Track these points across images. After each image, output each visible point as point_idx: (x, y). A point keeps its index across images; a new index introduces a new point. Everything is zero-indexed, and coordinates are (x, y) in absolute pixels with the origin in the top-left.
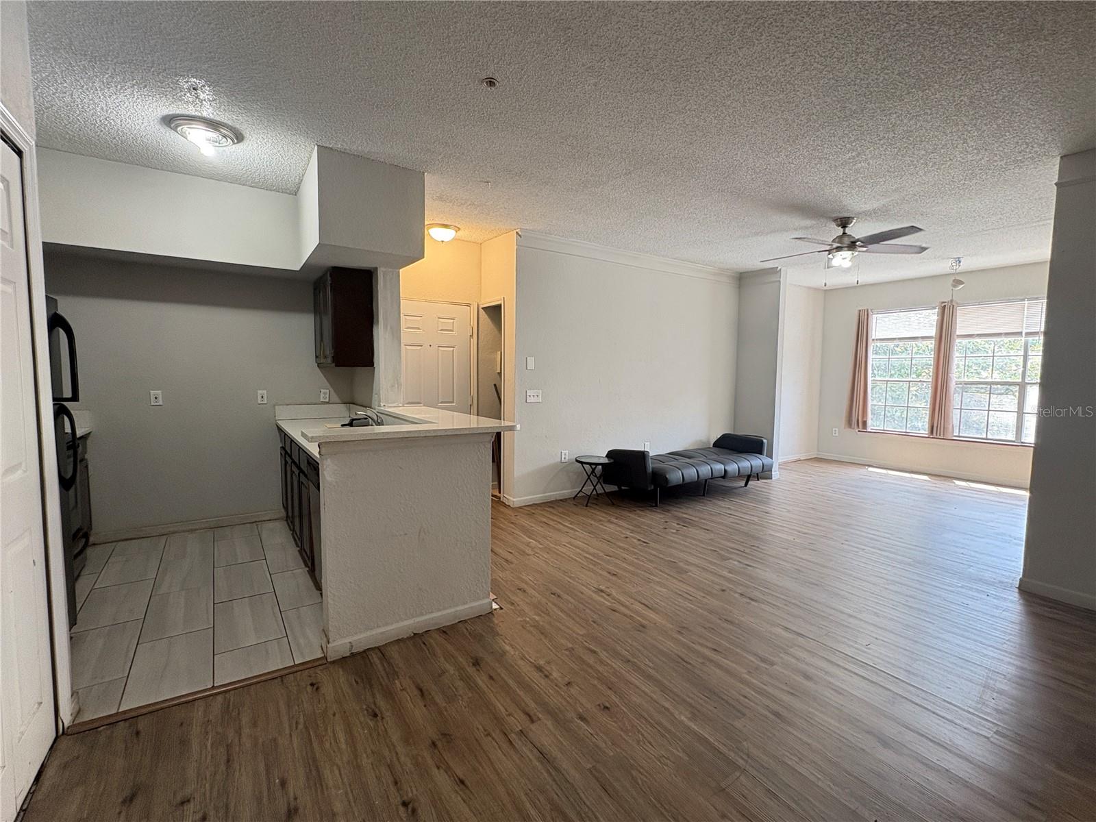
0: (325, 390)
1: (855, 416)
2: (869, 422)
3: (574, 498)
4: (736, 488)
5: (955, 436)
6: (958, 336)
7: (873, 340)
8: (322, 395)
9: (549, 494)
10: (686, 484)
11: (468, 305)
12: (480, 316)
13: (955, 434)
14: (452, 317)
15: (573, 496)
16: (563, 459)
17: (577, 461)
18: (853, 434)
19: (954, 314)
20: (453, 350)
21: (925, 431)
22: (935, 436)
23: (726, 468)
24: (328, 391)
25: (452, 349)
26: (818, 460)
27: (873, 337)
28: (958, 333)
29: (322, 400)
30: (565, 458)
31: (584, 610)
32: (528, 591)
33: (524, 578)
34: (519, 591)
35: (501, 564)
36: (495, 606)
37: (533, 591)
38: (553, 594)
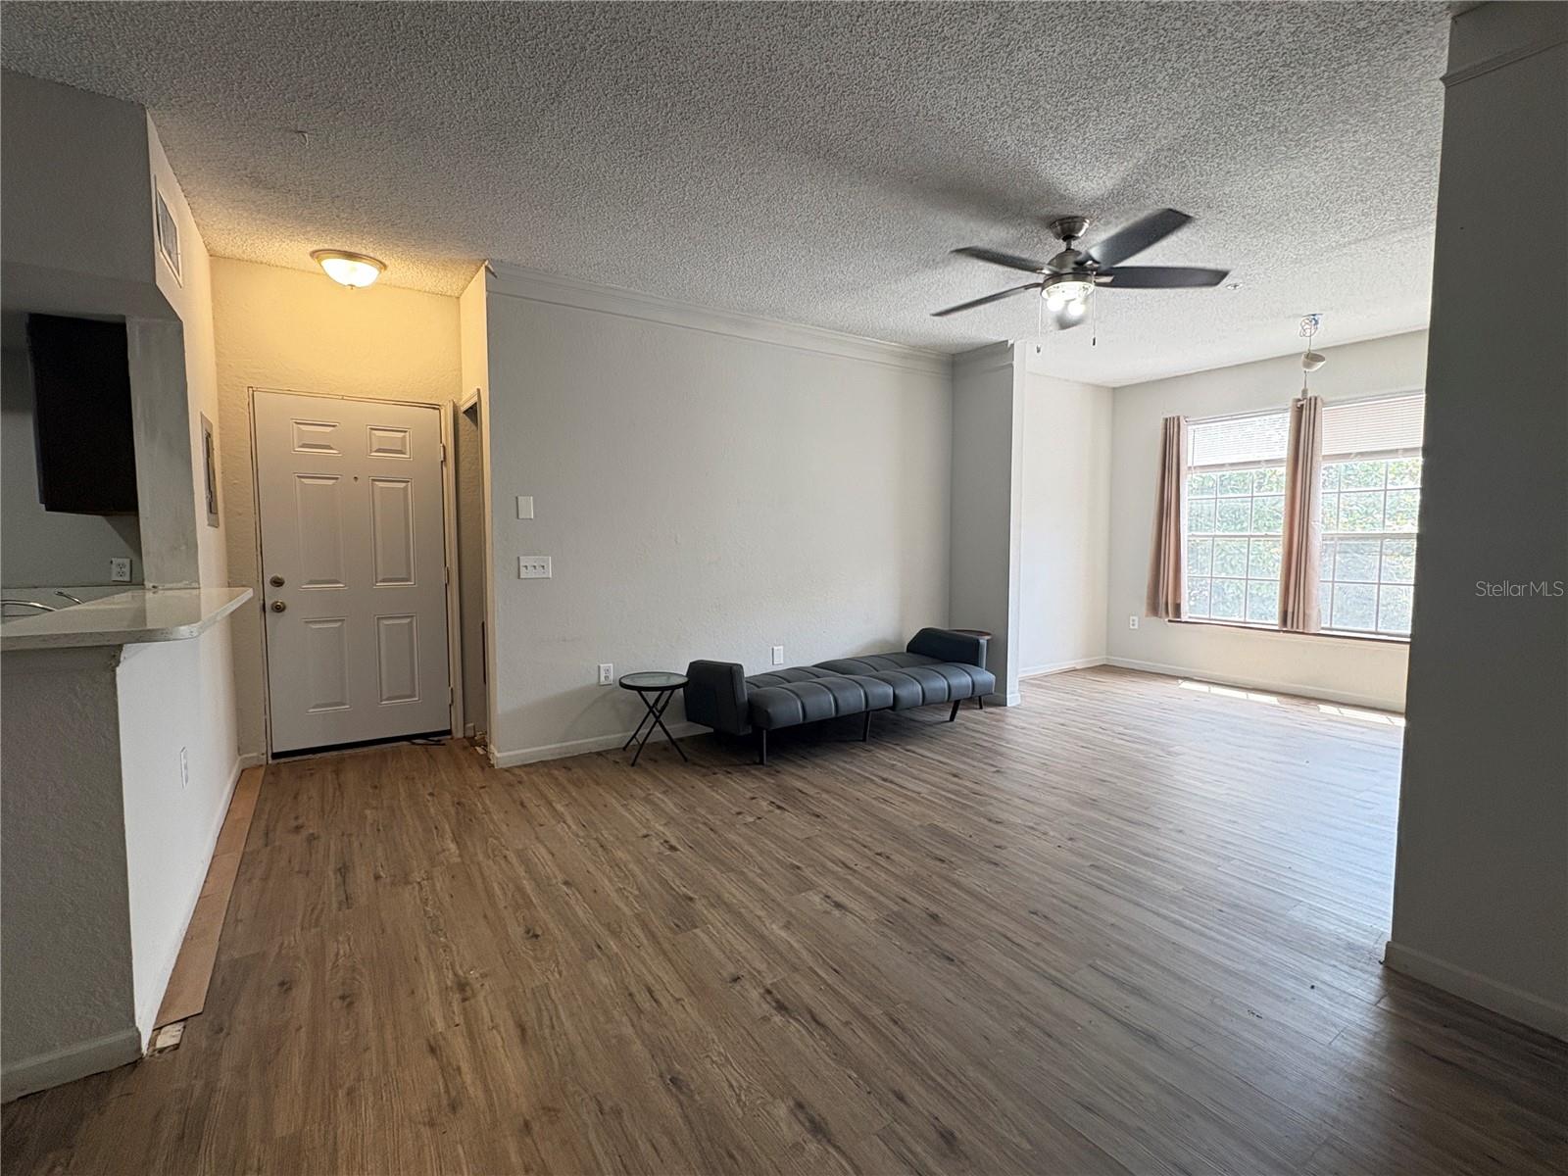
0: (120, 561)
1: (1163, 599)
2: (1184, 608)
3: (624, 749)
4: (931, 725)
5: (1323, 629)
6: (1324, 456)
7: (1190, 468)
8: (115, 569)
9: (574, 742)
10: (809, 724)
11: (435, 407)
12: (461, 428)
13: (1323, 625)
14: (401, 426)
15: (624, 745)
16: (602, 679)
17: (623, 686)
18: (1160, 624)
19: (1318, 416)
20: (405, 487)
21: (1275, 621)
22: (1289, 628)
23: (897, 692)
24: (127, 561)
25: (404, 485)
26: (1107, 669)
27: (1190, 464)
28: (1325, 452)
29: (116, 578)
30: (606, 677)
31: (367, 1049)
32: (294, 992)
33: (331, 948)
34: (276, 989)
35: (322, 910)
36: (169, 1038)
37: (308, 988)
38: (343, 998)
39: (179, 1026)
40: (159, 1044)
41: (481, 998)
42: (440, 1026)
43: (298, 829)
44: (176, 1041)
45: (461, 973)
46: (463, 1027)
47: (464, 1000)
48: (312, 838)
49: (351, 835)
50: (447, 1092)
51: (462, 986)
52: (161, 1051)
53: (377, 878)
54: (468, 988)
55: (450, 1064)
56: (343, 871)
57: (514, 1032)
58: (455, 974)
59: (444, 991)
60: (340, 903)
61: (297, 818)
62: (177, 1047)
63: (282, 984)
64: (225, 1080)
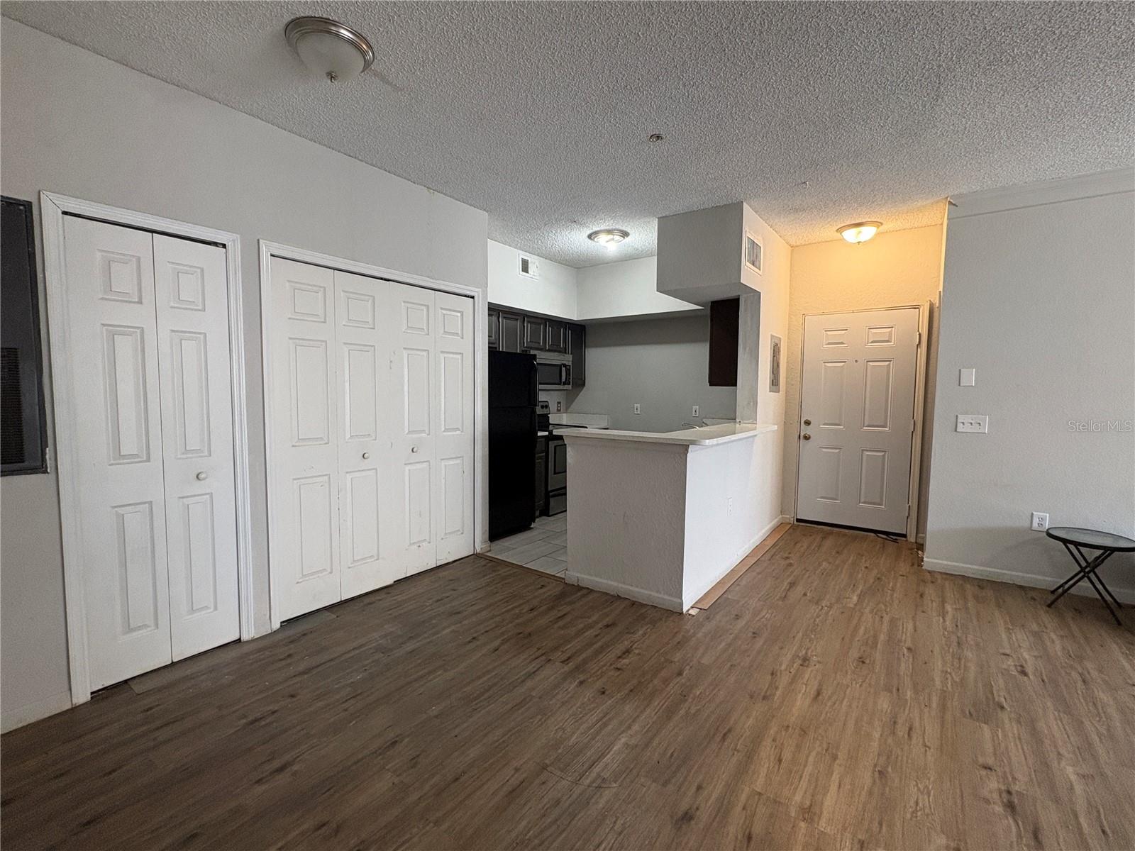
3: (1052, 592)
11: (916, 307)
14: (889, 325)
17: (1049, 534)
20: (889, 365)
30: (1039, 525)
31: (748, 656)
32: (739, 621)
33: (764, 613)
34: (734, 616)
35: (771, 597)
36: (693, 612)
37: (744, 623)
38: (754, 633)
39: (698, 610)
40: (690, 612)
41: (809, 670)
42: (783, 667)
43: (787, 558)
44: (694, 614)
45: (809, 654)
46: (792, 675)
47: (801, 665)
48: (791, 565)
49: (808, 571)
50: (766, 692)
51: (805, 659)
52: (690, 615)
53: (805, 594)
54: (807, 662)
55: (775, 683)
56: (792, 585)
57: (813, 692)
58: (806, 653)
59: (796, 656)
60: (780, 597)
61: (790, 553)
62: (693, 616)
63: (737, 615)
64: (700, 635)
